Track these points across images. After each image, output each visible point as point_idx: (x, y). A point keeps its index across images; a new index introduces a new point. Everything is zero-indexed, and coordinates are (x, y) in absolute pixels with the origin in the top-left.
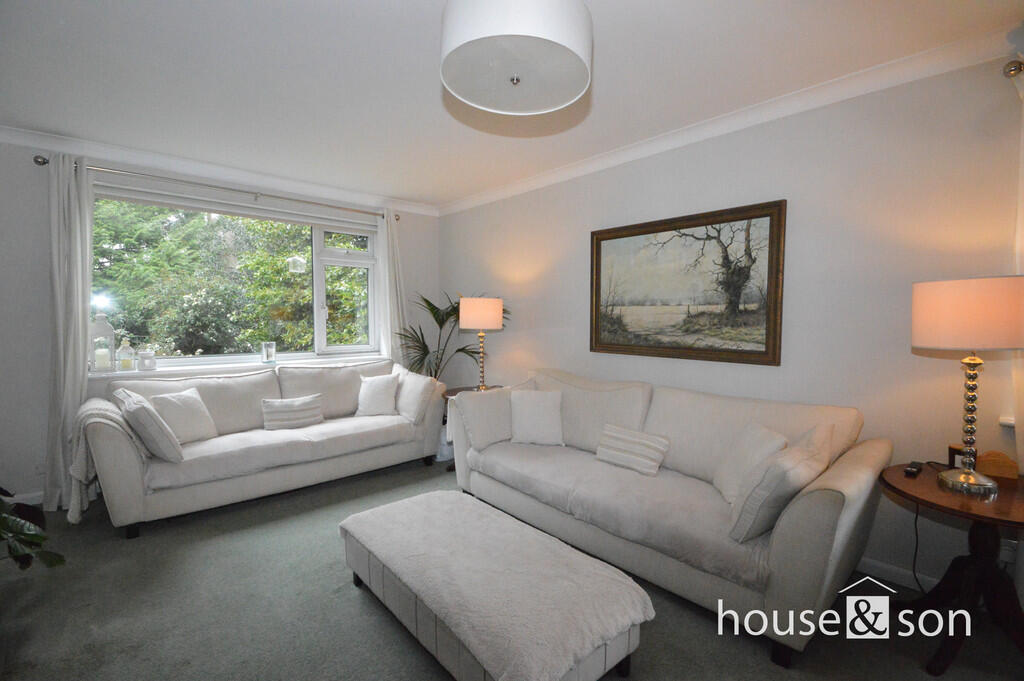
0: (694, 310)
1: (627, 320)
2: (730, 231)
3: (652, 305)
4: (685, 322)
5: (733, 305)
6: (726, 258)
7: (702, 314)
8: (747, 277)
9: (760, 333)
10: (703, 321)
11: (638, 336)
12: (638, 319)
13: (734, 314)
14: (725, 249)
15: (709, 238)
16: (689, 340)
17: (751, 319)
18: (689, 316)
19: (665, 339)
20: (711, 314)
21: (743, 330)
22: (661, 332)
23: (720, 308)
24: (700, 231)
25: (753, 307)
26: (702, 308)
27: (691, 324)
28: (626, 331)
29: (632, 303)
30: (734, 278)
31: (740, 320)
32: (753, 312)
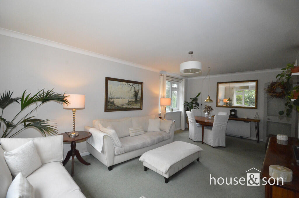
0: (130, 100)
1: (115, 102)
2: (136, 85)
3: (122, 99)
4: (128, 103)
5: (136, 99)
6: (135, 90)
7: (131, 101)
8: (138, 94)
9: (139, 104)
10: (131, 102)
11: (118, 106)
12: (118, 102)
13: (136, 102)
14: (135, 89)
15: (132, 86)
16: (129, 107)
17: (139, 102)
18: (129, 101)
19: (124, 107)
20: (133, 101)
21: (137, 104)
22: (123, 105)
23: (134, 100)
24: (131, 84)
25: (139, 100)
26: (131, 100)
27: (129, 103)
28: (115, 105)
29: (117, 98)
30: (136, 94)
31: (137, 102)
32: (139, 101)
